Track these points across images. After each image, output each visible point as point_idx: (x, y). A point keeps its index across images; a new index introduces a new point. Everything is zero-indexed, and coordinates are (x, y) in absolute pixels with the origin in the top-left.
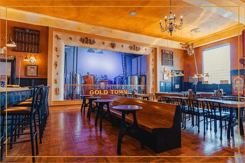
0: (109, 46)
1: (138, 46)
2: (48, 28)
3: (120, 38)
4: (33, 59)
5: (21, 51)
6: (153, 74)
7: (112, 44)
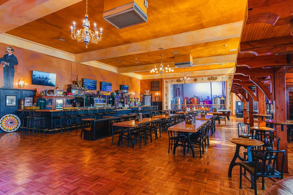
0: (193, 81)
1: (215, 77)
2: (162, 78)
3: (199, 75)
4: (157, 94)
5: (154, 91)
6: (230, 95)
7: (194, 79)
